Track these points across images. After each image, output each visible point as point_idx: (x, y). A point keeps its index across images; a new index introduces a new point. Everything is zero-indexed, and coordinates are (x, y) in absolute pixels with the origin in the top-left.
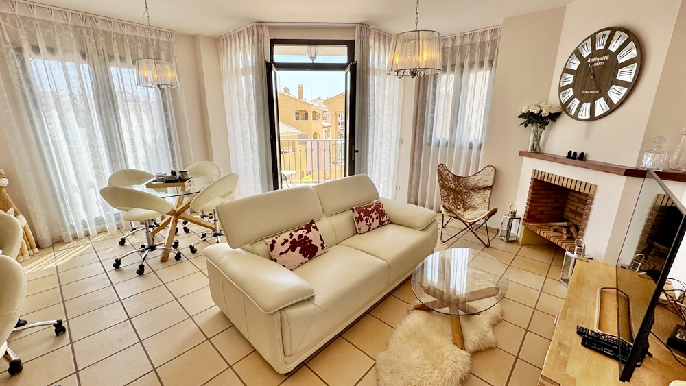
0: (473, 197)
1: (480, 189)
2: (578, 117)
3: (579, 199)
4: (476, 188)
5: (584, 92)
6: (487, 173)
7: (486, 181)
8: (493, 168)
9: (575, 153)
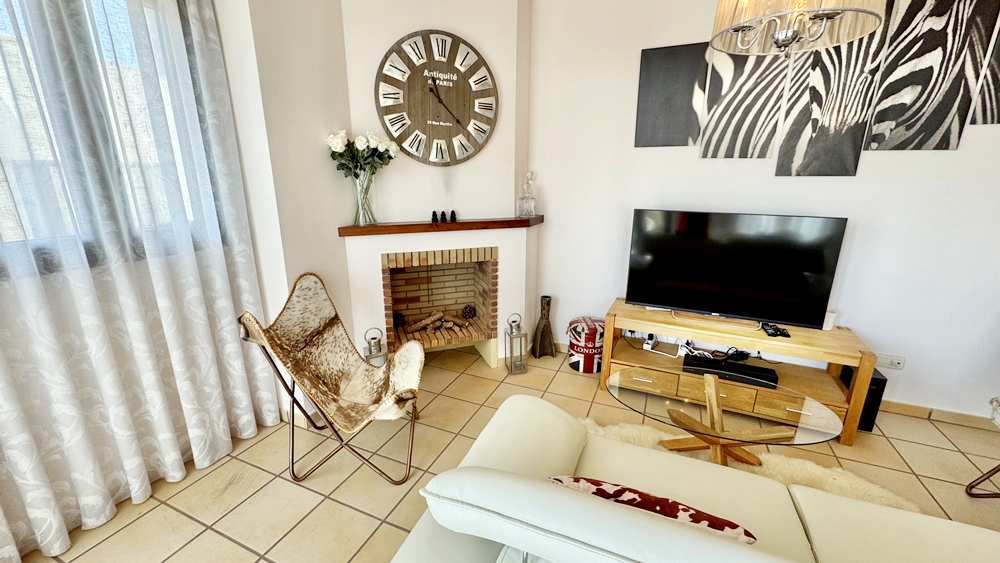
0: (323, 358)
1: (319, 332)
2: (431, 159)
3: (406, 280)
4: (312, 336)
5: (429, 122)
6: (311, 294)
7: (319, 309)
8: (313, 278)
9: (443, 213)
